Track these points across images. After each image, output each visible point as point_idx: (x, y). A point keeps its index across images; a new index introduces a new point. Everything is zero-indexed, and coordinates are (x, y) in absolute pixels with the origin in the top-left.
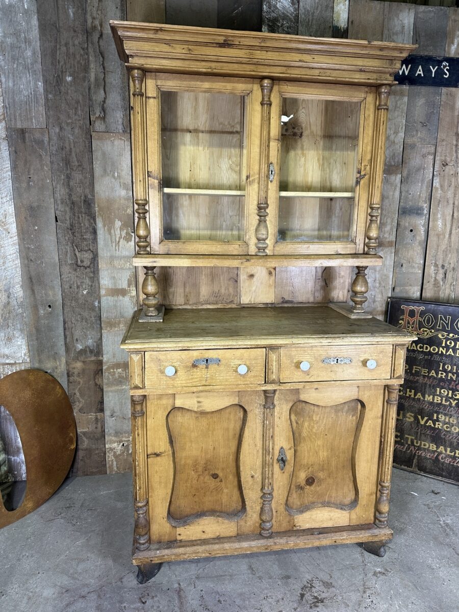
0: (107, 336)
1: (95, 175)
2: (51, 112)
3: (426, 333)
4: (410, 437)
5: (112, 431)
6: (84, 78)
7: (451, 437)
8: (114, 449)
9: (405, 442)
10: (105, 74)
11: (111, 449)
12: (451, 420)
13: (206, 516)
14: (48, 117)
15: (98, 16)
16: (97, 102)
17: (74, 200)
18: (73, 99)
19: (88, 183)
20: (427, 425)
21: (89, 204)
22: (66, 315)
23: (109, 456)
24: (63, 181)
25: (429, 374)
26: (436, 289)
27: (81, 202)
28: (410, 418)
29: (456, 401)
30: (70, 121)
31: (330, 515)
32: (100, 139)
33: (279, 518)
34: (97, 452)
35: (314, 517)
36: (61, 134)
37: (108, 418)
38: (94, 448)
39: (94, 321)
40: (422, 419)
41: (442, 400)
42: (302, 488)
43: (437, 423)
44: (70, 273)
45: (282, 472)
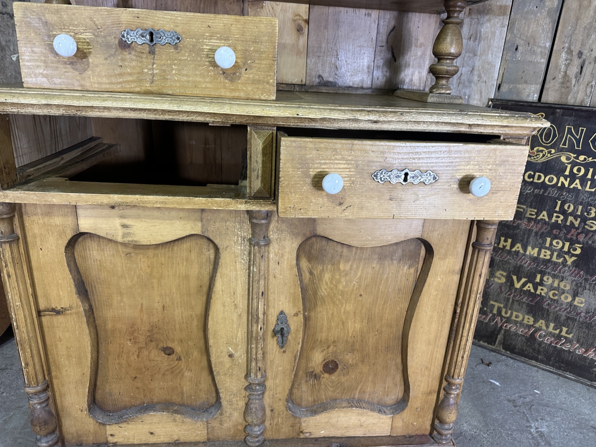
3: (541, 155)
4: (497, 305)
7: (558, 309)
9: (489, 310)
12: (562, 285)
13: (154, 411)
20: (525, 289)
25: (536, 217)
26: (563, 90)
28: (499, 278)
29: (574, 258)
31: (359, 420)
33: (276, 420)
35: (334, 421)
40: (519, 281)
41: (552, 255)
42: (316, 377)
43: (540, 288)
45: (282, 350)
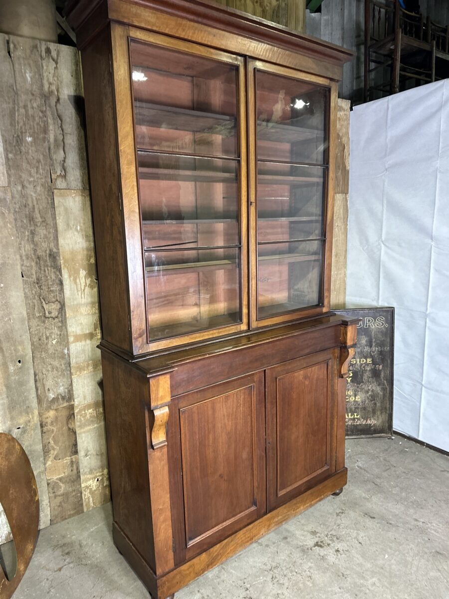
0: (77, 380)
1: (58, 229)
2: (13, 171)
5: (87, 470)
6: (44, 139)
8: (90, 486)
10: (63, 136)
11: (87, 487)
14: (9, 176)
15: (54, 82)
16: (58, 161)
17: (39, 254)
18: (33, 159)
19: (52, 238)
21: (55, 258)
22: (37, 367)
23: (85, 495)
24: (27, 237)
27: (46, 256)
30: (32, 179)
32: (61, 195)
34: (74, 494)
36: (23, 193)
37: (82, 458)
38: (71, 490)
39: (64, 368)
44: (38, 325)
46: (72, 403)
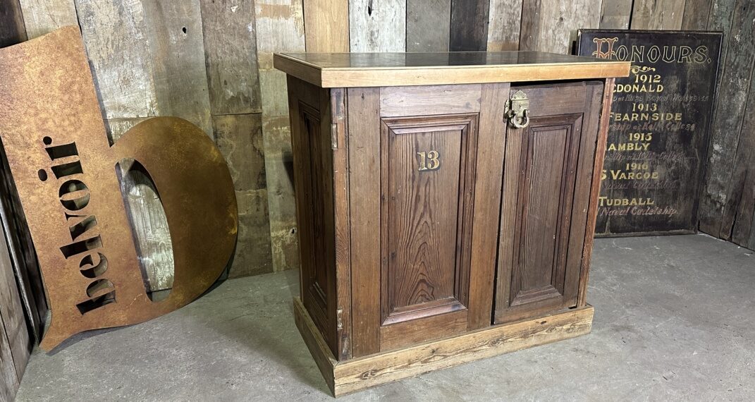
0: (266, 77)
5: (278, 214)
8: (282, 237)
11: (278, 238)
22: (209, 44)
23: (275, 248)
34: (260, 243)
37: (273, 195)
38: (256, 237)
39: (247, 54)
46: (259, 110)
